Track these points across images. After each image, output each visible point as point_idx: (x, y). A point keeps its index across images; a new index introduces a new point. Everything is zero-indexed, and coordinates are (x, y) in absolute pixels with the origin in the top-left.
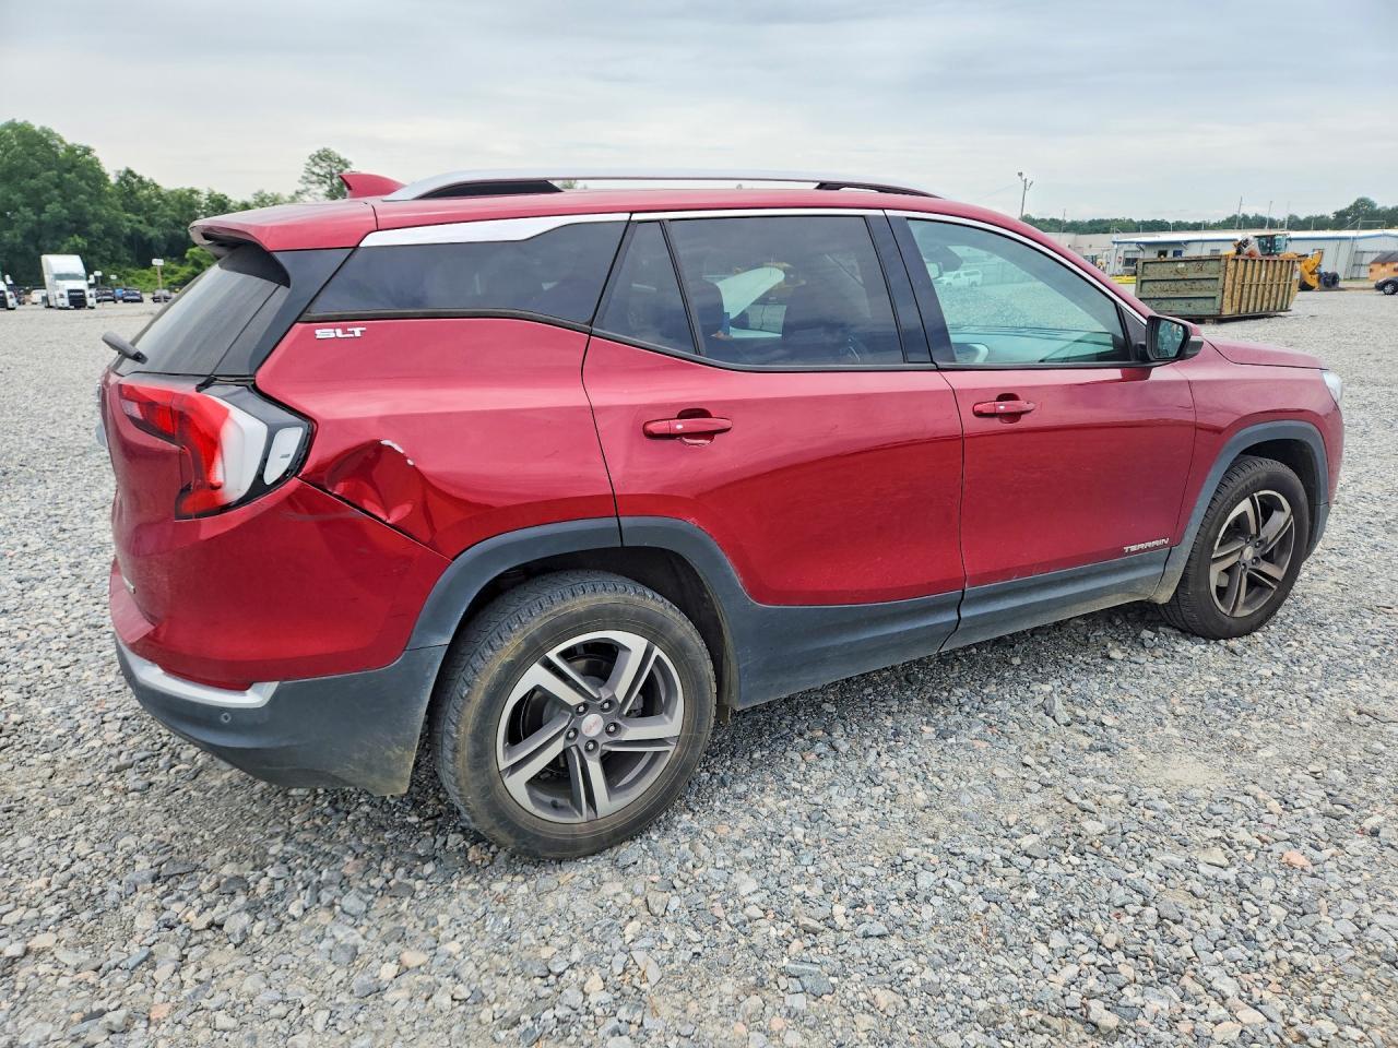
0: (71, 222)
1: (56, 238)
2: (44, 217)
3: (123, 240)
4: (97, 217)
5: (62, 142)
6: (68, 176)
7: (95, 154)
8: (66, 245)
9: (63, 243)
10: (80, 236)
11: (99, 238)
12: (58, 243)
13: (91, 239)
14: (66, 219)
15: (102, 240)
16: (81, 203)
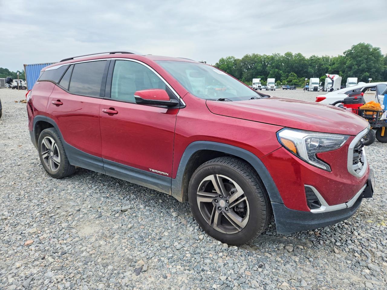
0: (367, 69)
1: (361, 73)
2: (360, 68)
3: (381, 73)
4: (375, 67)
5: (371, 47)
6: (369, 56)
7: (380, 49)
8: (363, 75)
9: (363, 74)
10: (368, 72)
11: (373, 73)
12: (361, 74)
13: (371, 73)
14: (366, 68)
15: (374, 73)
16: (371, 63)
